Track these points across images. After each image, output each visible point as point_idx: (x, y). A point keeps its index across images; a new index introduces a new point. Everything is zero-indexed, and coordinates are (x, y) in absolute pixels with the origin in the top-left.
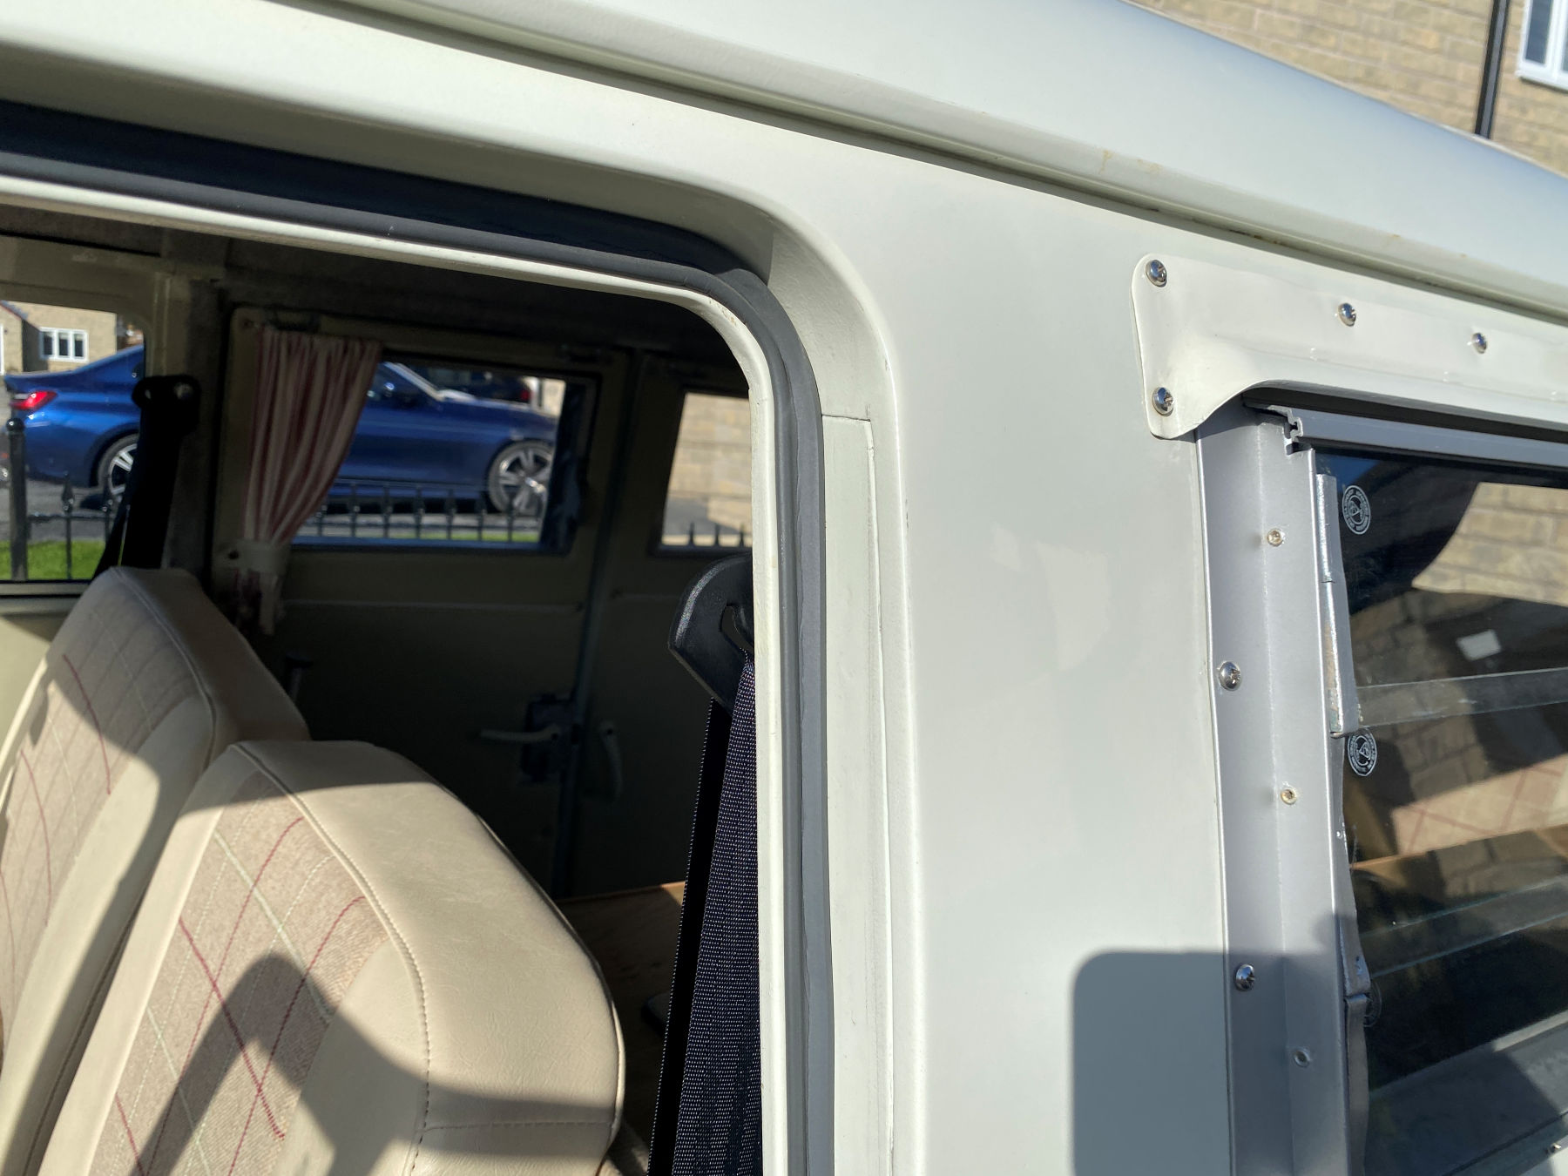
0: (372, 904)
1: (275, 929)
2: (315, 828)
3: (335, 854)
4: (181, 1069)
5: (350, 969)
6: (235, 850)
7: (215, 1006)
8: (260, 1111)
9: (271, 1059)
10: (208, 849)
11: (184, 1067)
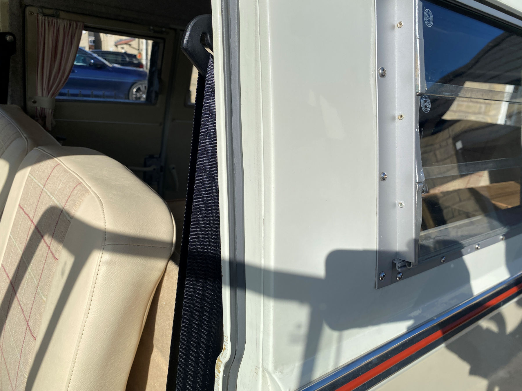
0: (85, 184)
1: (51, 199)
2: (64, 166)
3: (71, 172)
4: (23, 250)
5: (78, 204)
6: (36, 178)
7: (33, 227)
8: (50, 255)
9: (52, 238)
10: (27, 180)
11: (24, 249)
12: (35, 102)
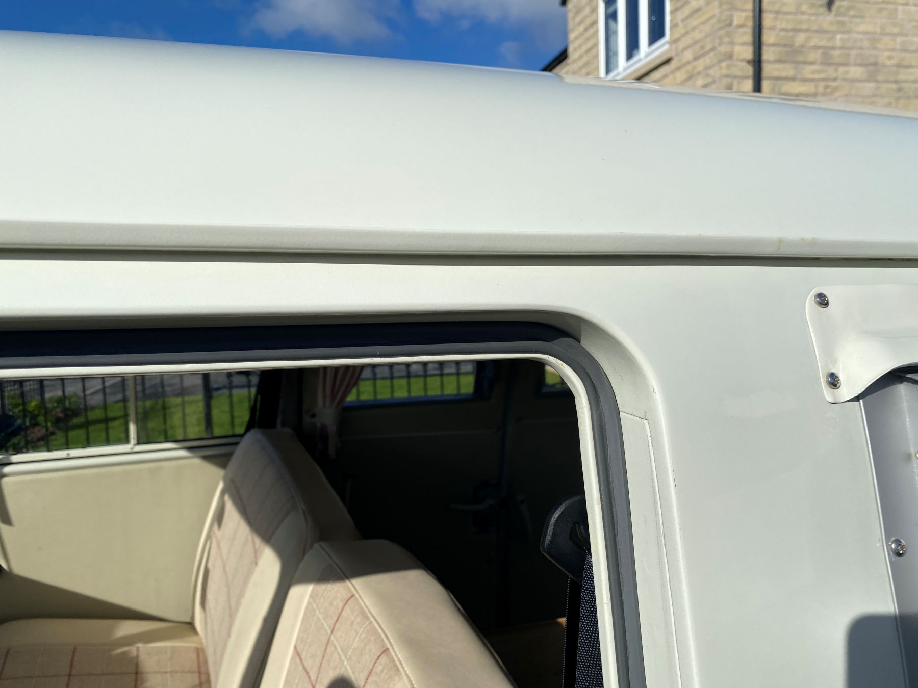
0: (393, 654)
1: (343, 662)
2: (362, 604)
3: (372, 619)
6: (321, 610)
10: (307, 607)
12: (313, 416)
